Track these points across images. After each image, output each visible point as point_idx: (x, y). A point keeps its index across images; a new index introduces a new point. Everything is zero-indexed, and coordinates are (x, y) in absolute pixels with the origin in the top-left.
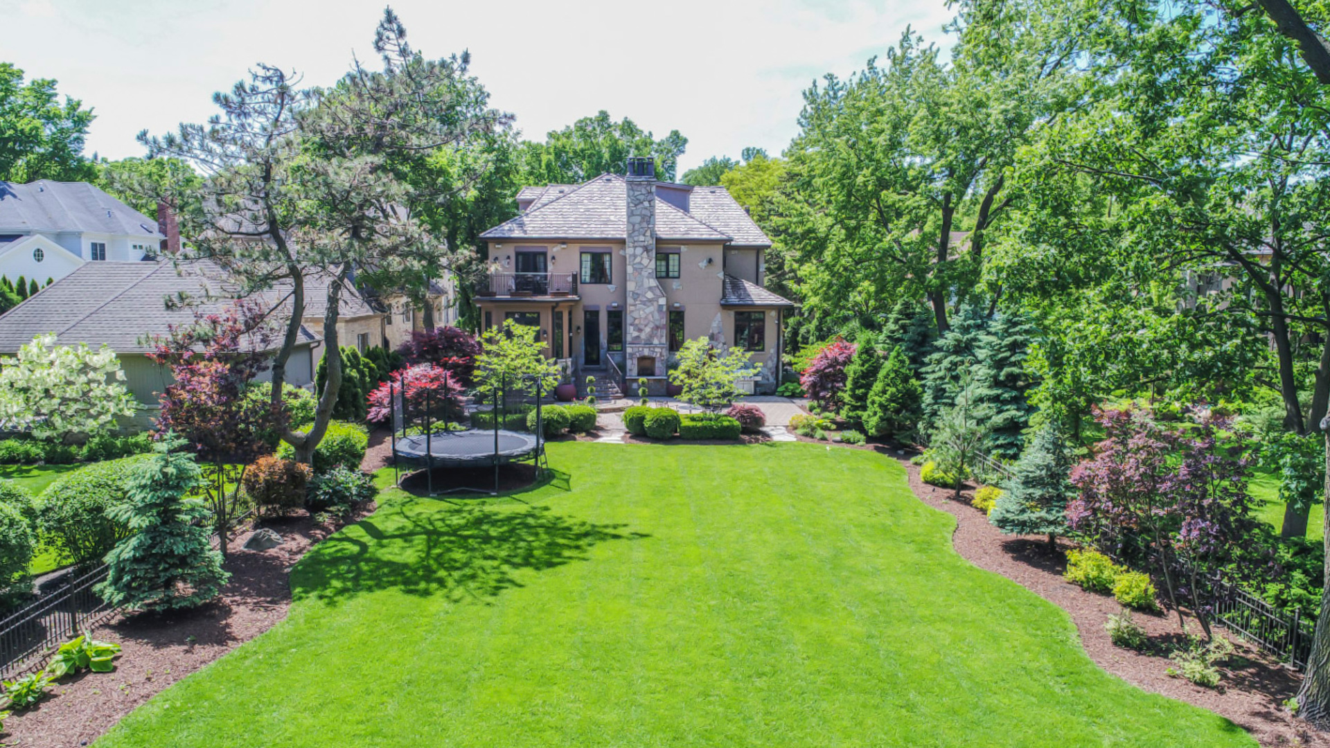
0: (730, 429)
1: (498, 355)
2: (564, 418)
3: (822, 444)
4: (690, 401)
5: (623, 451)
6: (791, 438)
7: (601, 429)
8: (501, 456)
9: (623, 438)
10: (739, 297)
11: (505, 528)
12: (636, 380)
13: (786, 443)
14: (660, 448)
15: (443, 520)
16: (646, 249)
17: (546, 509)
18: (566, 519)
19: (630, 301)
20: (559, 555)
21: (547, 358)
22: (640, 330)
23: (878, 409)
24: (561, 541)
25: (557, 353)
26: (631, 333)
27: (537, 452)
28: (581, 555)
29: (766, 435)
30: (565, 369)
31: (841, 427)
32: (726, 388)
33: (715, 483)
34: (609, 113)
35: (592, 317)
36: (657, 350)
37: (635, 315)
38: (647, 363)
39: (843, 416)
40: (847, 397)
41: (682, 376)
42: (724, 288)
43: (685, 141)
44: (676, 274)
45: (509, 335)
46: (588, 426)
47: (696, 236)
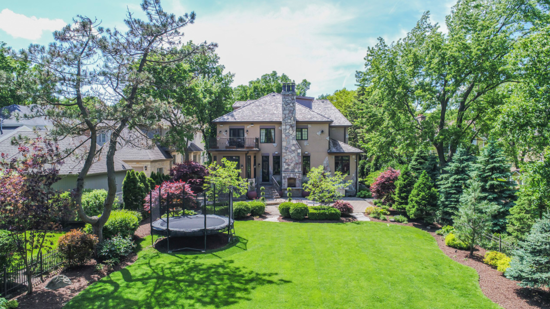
0: (336, 214)
1: (216, 176)
2: (248, 208)
3: (384, 223)
4: (314, 200)
5: (278, 226)
6: (367, 219)
7: (268, 214)
8: (208, 230)
9: (279, 219)
10: (337, 149)
11: (205, 275)
12: (286, 189)
13: (366, 222)
14: (298, 224)
15: (170, 269)
16: (291, 126)
17: (232, 262)
18: (241, 269)
19: (284, 151)
20: (233, 296)
21: (243, 178)
22: (289, 165)
23: (415, 204)
24: (236, 285)
25: (248, 176)
26: (284, 166)
27: (230, 227)
28: (246, 296)
29: (354, 218)
30: (251, 184)
31: (393, 213)
32: (333, 193)
33: (328, 246)
34: (277, 72)
35: (265, 159)
36: (297, 174)
37: (286, 157)
38: (292, 181)
39: (394, 207)
40: (396, 198)
41: (310, 187)
42: (329, 145)
43: (309, 84)
44: (306, 138)
45: (224, 166)
46: (261, 212)
47: (315, 120)
